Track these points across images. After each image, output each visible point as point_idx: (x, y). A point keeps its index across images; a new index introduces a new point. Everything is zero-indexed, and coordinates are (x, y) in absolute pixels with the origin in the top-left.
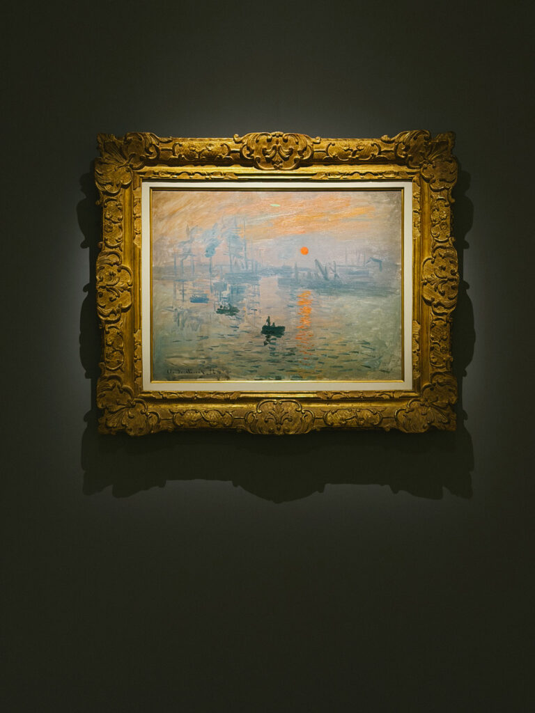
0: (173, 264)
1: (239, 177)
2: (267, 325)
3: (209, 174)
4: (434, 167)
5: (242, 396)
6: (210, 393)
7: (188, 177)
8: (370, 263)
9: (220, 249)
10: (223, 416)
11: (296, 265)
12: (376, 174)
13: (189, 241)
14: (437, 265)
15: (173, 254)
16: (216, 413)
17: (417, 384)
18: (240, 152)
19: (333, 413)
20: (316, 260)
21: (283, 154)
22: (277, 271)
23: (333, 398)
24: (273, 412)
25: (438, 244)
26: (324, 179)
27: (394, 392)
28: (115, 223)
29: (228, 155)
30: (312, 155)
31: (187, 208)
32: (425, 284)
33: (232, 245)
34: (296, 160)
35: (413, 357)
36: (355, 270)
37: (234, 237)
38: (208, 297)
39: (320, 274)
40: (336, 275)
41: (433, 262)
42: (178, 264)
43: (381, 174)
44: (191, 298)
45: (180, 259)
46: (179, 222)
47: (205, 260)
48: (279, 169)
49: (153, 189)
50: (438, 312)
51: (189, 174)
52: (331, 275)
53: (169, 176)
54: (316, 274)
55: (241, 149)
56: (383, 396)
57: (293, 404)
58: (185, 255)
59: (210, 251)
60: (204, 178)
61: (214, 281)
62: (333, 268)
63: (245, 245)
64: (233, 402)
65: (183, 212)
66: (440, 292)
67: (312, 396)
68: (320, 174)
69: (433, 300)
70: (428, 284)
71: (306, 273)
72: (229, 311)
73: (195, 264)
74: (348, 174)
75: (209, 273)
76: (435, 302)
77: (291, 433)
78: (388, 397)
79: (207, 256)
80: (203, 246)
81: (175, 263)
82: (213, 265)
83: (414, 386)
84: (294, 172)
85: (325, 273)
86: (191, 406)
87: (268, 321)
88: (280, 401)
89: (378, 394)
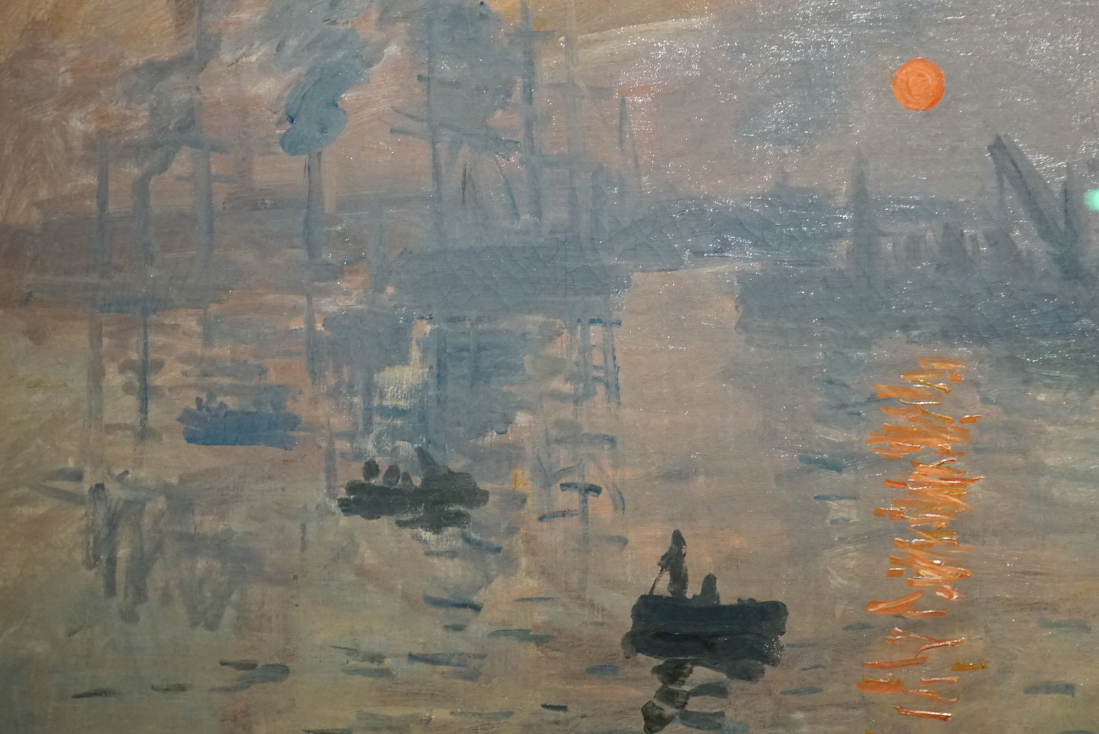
0: (91, 204)
2: (663, 586)
11: (859, 181)
13: (184, 62)
15: (91, 144)
20: (998, 147)
33: (444, 67)
37: (456, 16)
38: (290, 407)
39: (1025, 238)
42: (120, 202)
44: (187, 416)
45: (133, 171)
54: (1000, 240)
58: (162, 147)
61: (329, 306)
71: (931, 235)
72: (418, 497)
73: (218, 200)
75: (301, 254)
79: (291, 145)
81: (102, 194)
82: (329, 206)
87: (673, 562)
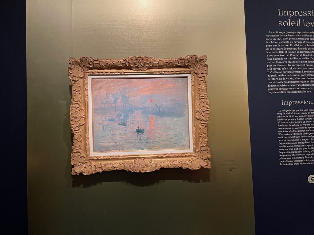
0: (101, 107)
1: (126, 73)
2: (138, 129)
3: (114, 73)
4: (199, 69)
5: (128, 157)
6: (116, 156)
7: (106, 74)
8: (176, 105)
9: (119, 101)
10: (121, 165)
11: (148, 106)
12: (177, 72)
13: (107, 98)
14: (201, 105)
15: (101, 103)
16: (119, 164)
17: (195, 150)
18: (125, 64)
19: (164, 163)
20: (156, 104)
21: (142, 65)
22: (141, 109)
23: (164, 156)
24: (141, 163)
25: (201, 97)
26: (158, 73)
27: (186, 153)
28: (78, 92)
29: (121, 65)
30: (153, 65)
31: (106, 85)
32: (197, 112)
33: (124, 99)
34: (147, 67)
35: (193, 140)
36: (170, 107)
37: (124, 96)
39: (157, 109)
40: (163, 110)
41: (199, 104)
42: (103, 107)
43: (179, 71)
45: (104, 105)
46: (103, 91)
47: (113, 105)
48: (141, 70)
49: (93, 79)
50: (202, 123)
51: (106, 73)
52: (161, 110)
53: (98, 73)
55: (126, 63)
56: (182, 155)
57: (148, 159)
58: (106, 103)
59: (115, 102)
60: (112, 74)
62: (162, 107)
63: (129, 99)
64: (125, 159)
65: (104, 87)
66: (203, 115)
67: (155, 156)
68: (156, 72)
69: (200, 118)
70: (198, 112)
71: (152, 109)
73: (110, 107)
74: (167, 72)
76: (201, 119)
77: (147, 171)
78: (184, 155)
80: (112, 100)
81: (102, 106)
82: (117, 107)
83: (194, 151)
84: (146, 71)
85: (159, 109)
86: (109, 162)
87: (138, 127)
88: (143, 158)
89: (180, 154)
